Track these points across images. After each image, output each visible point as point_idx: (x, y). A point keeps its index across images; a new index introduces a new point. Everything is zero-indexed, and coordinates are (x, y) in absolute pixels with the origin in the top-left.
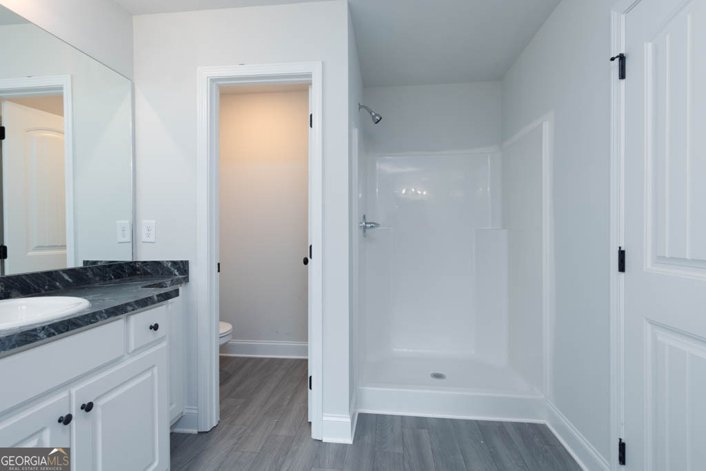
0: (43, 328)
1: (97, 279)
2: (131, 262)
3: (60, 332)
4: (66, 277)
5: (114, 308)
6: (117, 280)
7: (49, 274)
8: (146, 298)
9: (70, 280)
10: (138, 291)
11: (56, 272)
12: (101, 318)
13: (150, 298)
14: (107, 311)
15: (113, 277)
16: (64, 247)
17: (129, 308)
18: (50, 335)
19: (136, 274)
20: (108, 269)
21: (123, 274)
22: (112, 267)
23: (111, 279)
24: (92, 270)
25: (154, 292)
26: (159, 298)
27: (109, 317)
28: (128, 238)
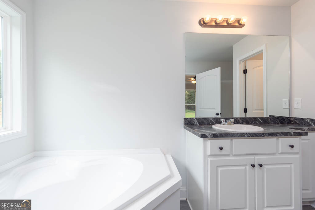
0: (246, 134)
1: (272, 122)
2: (288, 117)
3: (251, 136)
4: (260, 120)
5: (272, 133)
6: (281, 124)
7: (255, 118)
8: (287, 133)
9: (262, 122)
10: (287, 129)
11: (257, 118)
12: (266, 135)
13: (289, 133)
14: (268, 134)
15: (279, 123)
16: (262, 109)
17: (278, 135)
18: (248, 136)
19: (291, 123)
20: (277, 119)
21: (285, 122)
22: (279, 119)
23: (278, 123)
24: (270, 118)
25: (293, 131)
26: (295, 134)
27: (269, 136)
28: (288, 107)
